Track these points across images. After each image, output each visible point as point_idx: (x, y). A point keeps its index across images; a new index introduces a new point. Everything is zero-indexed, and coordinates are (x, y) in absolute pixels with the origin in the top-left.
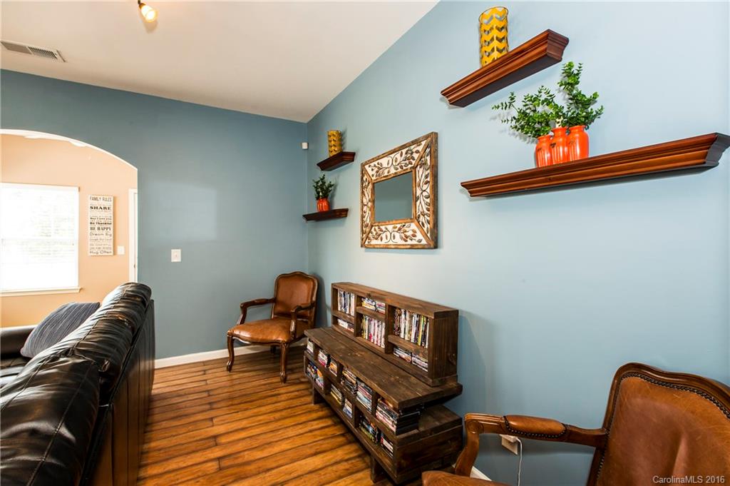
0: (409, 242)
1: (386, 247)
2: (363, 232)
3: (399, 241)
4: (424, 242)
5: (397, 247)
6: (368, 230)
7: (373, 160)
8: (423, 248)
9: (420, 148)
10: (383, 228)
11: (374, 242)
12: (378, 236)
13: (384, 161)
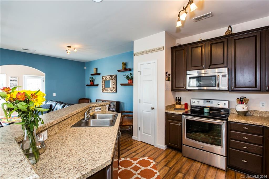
0: (112, 91)
1: (107, 92)
2: (102, 89)
3: (110, 91)
4: (114, 91)
5: (110, 92)
6: (103, 89)
7: (105, 76)
8: (114, 92)
9: (114, 77)
10: (107, 89)
11: (105, 91)
12: (106, 90)
13: (107, 77)
